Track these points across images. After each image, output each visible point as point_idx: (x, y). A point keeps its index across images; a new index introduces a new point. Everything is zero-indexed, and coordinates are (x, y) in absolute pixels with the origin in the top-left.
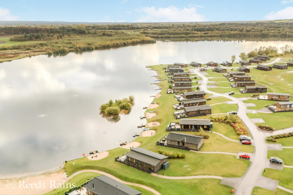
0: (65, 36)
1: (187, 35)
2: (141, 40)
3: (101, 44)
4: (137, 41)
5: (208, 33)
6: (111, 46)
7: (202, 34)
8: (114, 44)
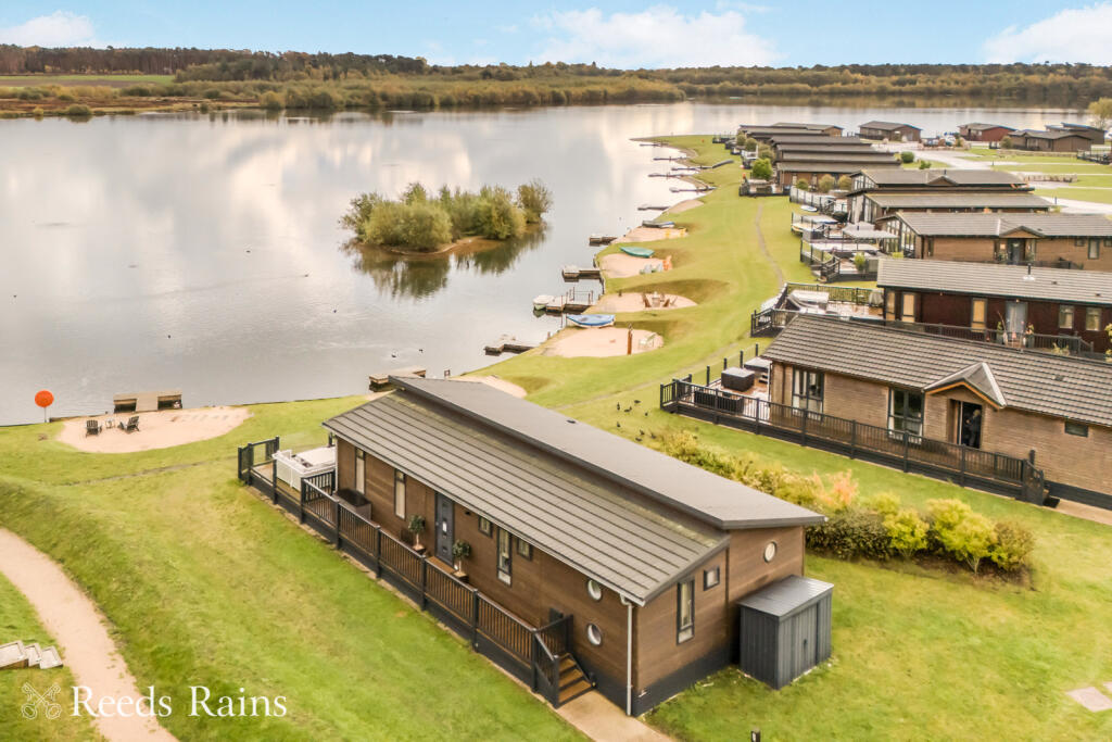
0: (352, 72)
1: (817, 86)
2: (621, 91)
3: (466, 93)
4: (606, 93)
5: (913, 82)
6: (503, 100)
7: (884, 84)
8: (515, 95)
